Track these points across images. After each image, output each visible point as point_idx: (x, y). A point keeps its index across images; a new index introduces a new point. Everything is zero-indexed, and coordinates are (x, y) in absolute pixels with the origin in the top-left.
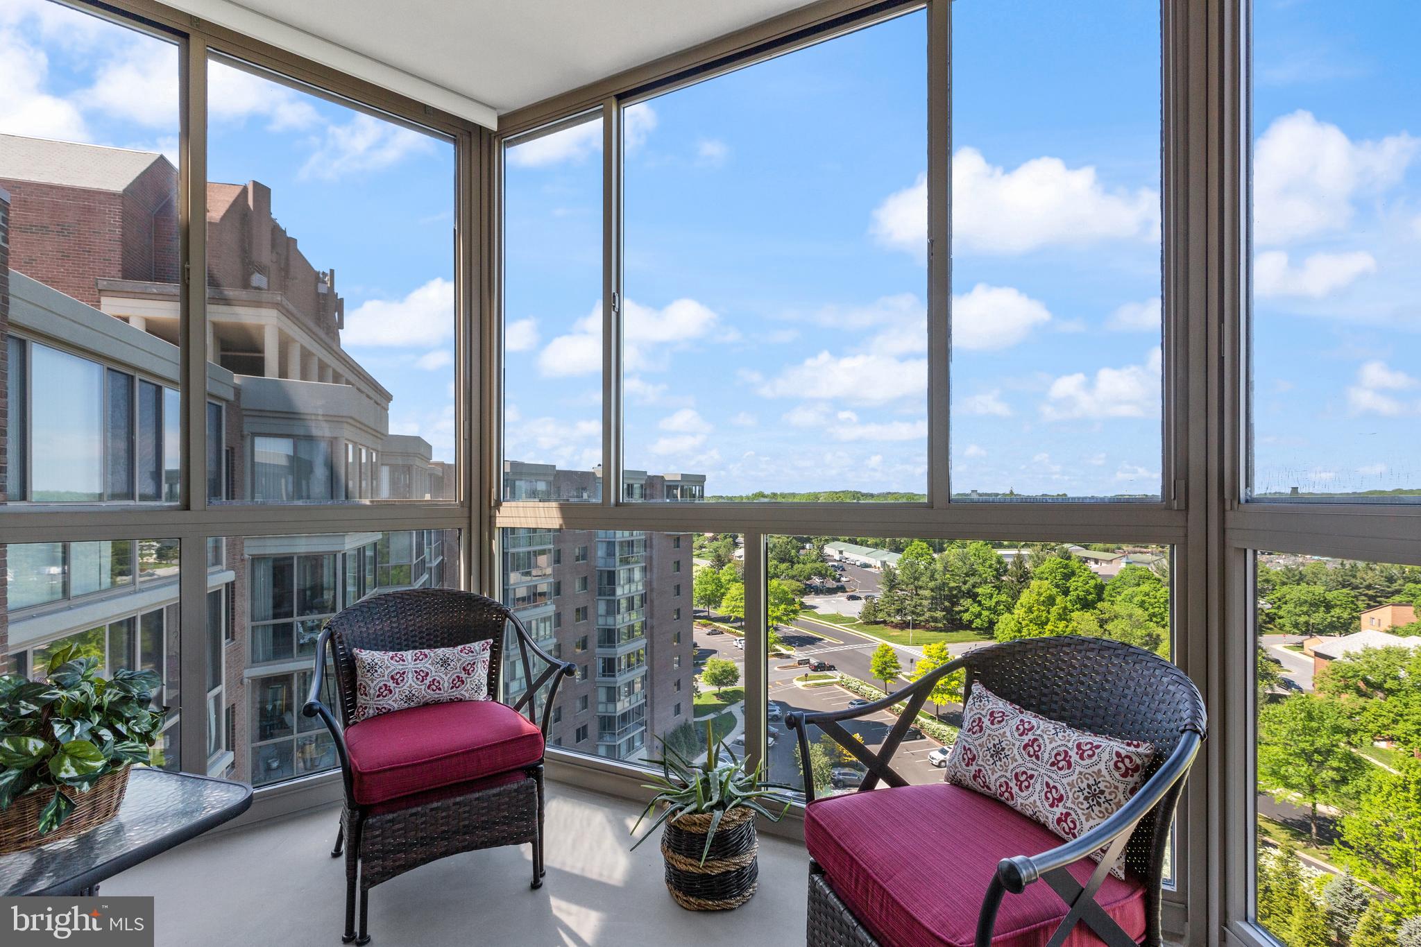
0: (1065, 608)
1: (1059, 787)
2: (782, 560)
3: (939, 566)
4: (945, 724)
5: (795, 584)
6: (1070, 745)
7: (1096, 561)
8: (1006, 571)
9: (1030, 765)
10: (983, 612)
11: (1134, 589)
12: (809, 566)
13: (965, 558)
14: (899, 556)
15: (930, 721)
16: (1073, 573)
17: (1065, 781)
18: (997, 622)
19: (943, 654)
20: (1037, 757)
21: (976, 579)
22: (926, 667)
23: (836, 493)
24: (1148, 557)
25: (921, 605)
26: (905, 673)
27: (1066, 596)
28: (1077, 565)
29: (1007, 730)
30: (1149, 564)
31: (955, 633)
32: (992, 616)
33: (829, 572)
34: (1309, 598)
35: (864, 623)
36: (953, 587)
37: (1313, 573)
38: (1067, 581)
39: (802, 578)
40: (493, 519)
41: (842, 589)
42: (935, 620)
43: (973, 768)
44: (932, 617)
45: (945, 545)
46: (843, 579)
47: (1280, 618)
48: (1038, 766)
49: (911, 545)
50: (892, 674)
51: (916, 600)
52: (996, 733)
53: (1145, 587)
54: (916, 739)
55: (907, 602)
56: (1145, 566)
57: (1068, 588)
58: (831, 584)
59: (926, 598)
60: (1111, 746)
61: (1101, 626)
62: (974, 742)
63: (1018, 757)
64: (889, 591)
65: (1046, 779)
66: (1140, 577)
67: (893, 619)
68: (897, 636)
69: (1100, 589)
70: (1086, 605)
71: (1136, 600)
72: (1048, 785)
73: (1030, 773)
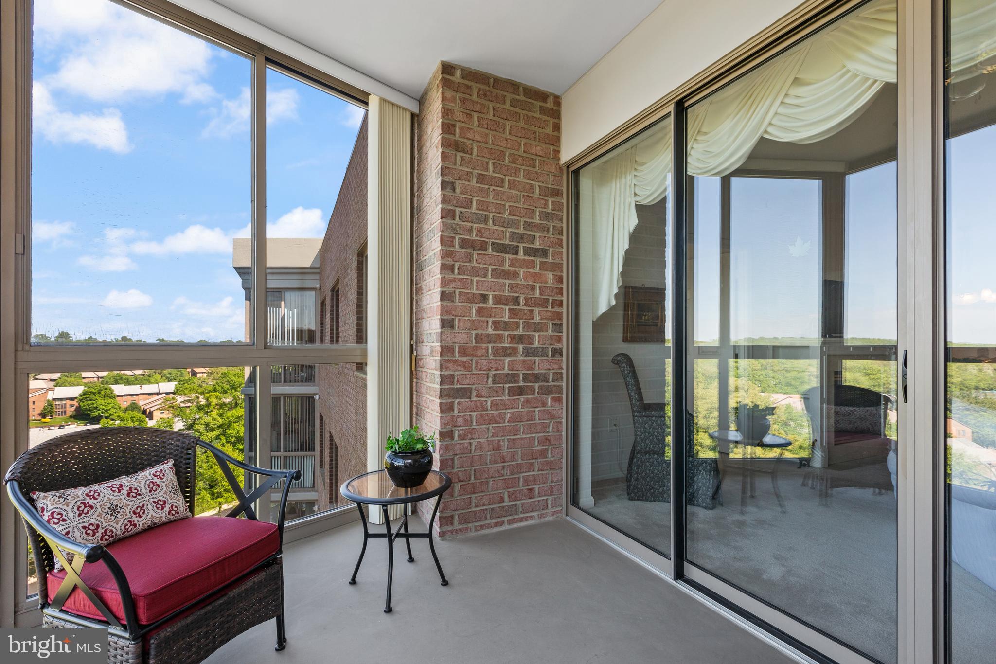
6: (150, 477)
9: (139, 501)
20: (140, 495)
29: (108, 496)
48: (143, 498)
52: (104, 501)
65: (151, 501)
72: (154, 502)
73: (140, 505)
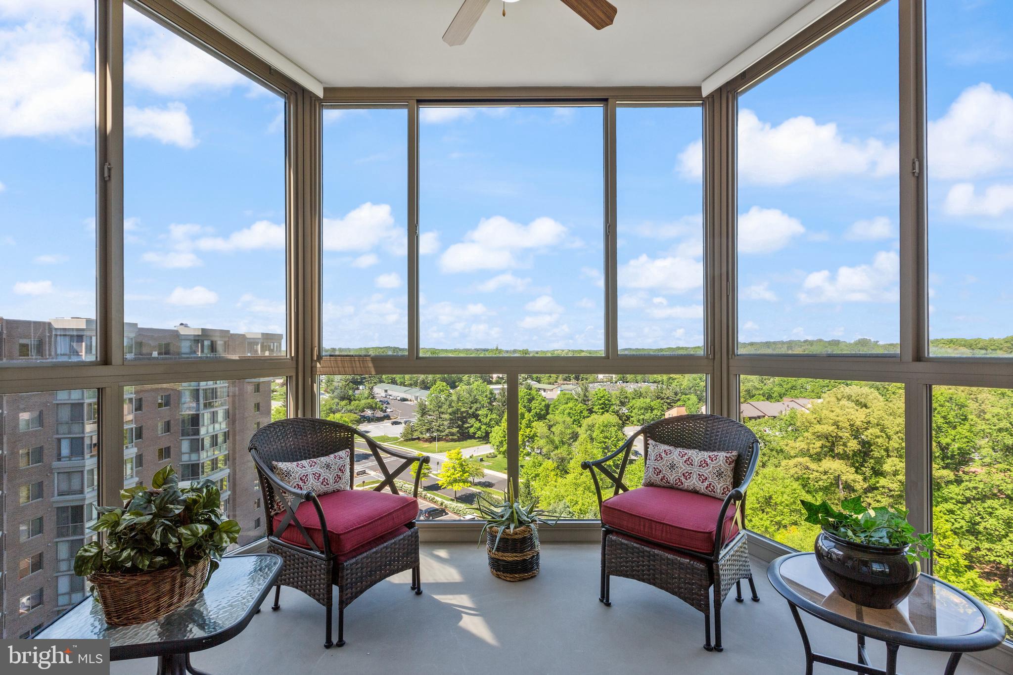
0: (529, 420)
1: (704, 474)
2: (342, 399)
3: (454, 398)
4: (460, 502)
5: (354, 416)
6: (705, 457)
7: (544, 390)
8: (495, 399)
9: (689, 469)
10: (482, 426)
11: (565, 406)
12: (363, 402)
13: (471, 391)
14: (427, 392)
15: (451, 502)
16: (533, 399)
17: (706, 472)
18: (491, 432)
19: (459, 456)
20: (692, 465)
21: (478, 405)
22: (448, 466)
23: (381, 348)
24: (571, 387)
25: (443, 425)
26: (433, 472)
27: (530, 413)
28: (536, 393)
29: (674, 456)
30: (571, 390)
31: (465, 442)
32: (488, 428)
33: (378, 406)
34: (644, 405)
35: (404, 441)
36: (463, 412)
37: (646, 392)
38: (530, 403)
39: (358, 411)
40: (314, 369)
41: (388, 417)
42: (453, 434)
43: (660, 476)
44: (450, 433)
45: (457, 384)
46: (388, 410)
47: (632, 417)
48: (693, 468)
49: (435, 384)
50: (425, 474)
51: (441, 422)
52: (670, 459)
53: (570, 405)
54: (442, 516)
55: (434, 423)
56: (570, 392)
57: (531, 408)
58: (379, 414)
59: (446, 420)
60: (722, 455)
61: (549, 430)
62: (659, 465)
63: (682, 466)
64: (422, 416)
65: (698, 472)
66: (568, 399)
67: (424, 436)
68: (427, 447)
69: (547, 407)
70: (541, 417)
71: (566, 412)
72: (699, 475)
73: (689, 472)
